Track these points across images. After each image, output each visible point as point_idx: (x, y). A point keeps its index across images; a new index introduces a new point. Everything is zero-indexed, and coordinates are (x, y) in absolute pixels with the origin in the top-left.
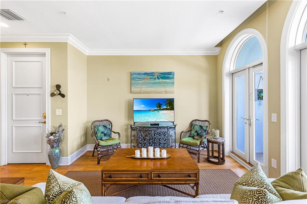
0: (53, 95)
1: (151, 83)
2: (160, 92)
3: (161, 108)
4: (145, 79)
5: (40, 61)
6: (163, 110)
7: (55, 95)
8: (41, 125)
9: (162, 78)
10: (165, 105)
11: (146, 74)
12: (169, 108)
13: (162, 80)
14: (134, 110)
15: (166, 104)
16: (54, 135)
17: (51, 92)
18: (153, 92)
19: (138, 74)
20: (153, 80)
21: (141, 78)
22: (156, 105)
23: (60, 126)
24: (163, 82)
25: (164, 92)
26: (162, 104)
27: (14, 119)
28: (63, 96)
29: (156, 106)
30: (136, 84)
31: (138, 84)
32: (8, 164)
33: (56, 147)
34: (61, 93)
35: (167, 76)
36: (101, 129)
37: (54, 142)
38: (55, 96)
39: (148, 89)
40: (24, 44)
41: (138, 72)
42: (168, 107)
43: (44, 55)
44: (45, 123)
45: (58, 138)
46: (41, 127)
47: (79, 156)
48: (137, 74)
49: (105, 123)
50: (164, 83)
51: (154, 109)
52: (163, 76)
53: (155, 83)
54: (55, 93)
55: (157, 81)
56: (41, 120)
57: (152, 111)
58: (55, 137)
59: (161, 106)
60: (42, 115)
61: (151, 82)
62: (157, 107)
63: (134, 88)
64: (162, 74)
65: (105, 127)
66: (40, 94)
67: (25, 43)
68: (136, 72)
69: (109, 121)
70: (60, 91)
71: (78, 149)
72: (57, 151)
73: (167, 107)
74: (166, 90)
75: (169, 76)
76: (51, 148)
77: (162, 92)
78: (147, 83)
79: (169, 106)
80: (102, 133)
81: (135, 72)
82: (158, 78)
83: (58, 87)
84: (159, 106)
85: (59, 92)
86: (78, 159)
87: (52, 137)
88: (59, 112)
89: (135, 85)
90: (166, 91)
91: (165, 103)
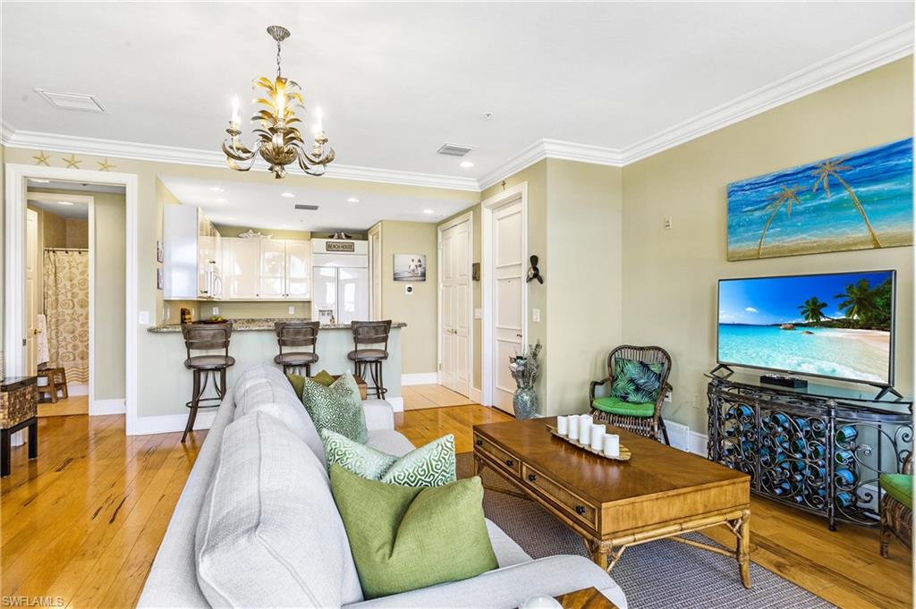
1: (802, 213)
2: (847, 245)
3: (823, 320)
4: (774, 199)
6: (830, 325)
8: (520, 340)
9: (855, 181)
10: (838, 308)
11: (780, 179)
12: (857, 321)
13: (853, 190)
14: (720, 322)
15: (843, 305)
16: (518, 361)
18: (813, 248)
19: (751, 189)
20: (812, 199)
21: (764, 201)
22: (802, 307)
24: (859, 197)
25: (862, 243)
26: (824, 305)
29: (802, 310)
30: (743, 226)
31: (751, 224)
32: (493, 406)
33: (523, 389)
34: (539, 274)
35: (880, 165)
36: (632, 370)
39: (788, 239)
40: (503, 185)
41: (752, 181)
42: (856, 317)
43: (521, 197)
45: (523, 369)
48: (748, 187)
49: (649, 358)
50: (864, 200)
51: (794, 322)
52: (858, 169)
53: (818, 210)
54: (529, 273)
55: (830, 198)
57: (785, 329)
59: (821, 311)
61: (800, 208)
62: (803, 313)
63: (737, 241)
64: (851, 163)
65: (644, 366)
67: (504, 182)
68: (745, 183)
69: (665, 353)
70: (537, 269)
73: (850, 313)
74: (877, 233)
75: (893, 163)
77: (855, 244)
78: (786, 215)
79: (858, 313)
80: (632, 381)
81: (740, 184)
82: (835, 186)
83: (534, 261)
84: (813, 311)
87: (515, 365)
88: (536, 314)
89: (742, 229)
90: (875, 240)
91: (841, 301)
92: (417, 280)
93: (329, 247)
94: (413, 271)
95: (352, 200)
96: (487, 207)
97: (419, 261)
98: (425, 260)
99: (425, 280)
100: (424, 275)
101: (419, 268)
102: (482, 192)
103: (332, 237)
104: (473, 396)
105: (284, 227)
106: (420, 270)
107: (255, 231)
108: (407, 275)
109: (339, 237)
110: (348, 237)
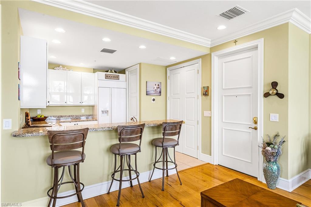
0: (267, 95)
5: (250, 57)
7: (270, 95)
8: (251, 131)
16: (272, 146)
17: (264, 92)
23: (276, 135)
27: (224, 121)
28: (281, 96)
32: (218, 165)
33: (273, 162)
34: (279, 92)
37: (272, 155)
38: (270, 97)
40: (234, 42)
43: (256, 48)
44: (256, 129)
45: (277, 151)
46: (251, 133)
47: (301, 184)
54: (271, 92)
56: (251, 125)
58: (273, 148)
60: (252, 119)
66: (250, 95)
67: (236, 40)
70: (277, 90)
71: (299, 172)
72: (275, 167)
76: (268, 162)
83: (274, 85)
85: (275, 92)
86: (300, 187)
87: (269, 148)
88: (275, 117)
92: (157, 95)
93: (107, 77)
94: (156, 90)
95: (142, 47)
96: (216, 56)
97: (158, 85)
98: (161, 84)
99: (161, 95)
100: (160, 92)
101: (158, 89)
102: (210, 48)
103: (107, 71)
104: (205, 159)
105: (82, 65)
106: (158, 90)
107: (64, 66)
108: (153, 92)
109: (111, 72)
110: (115, 72)
